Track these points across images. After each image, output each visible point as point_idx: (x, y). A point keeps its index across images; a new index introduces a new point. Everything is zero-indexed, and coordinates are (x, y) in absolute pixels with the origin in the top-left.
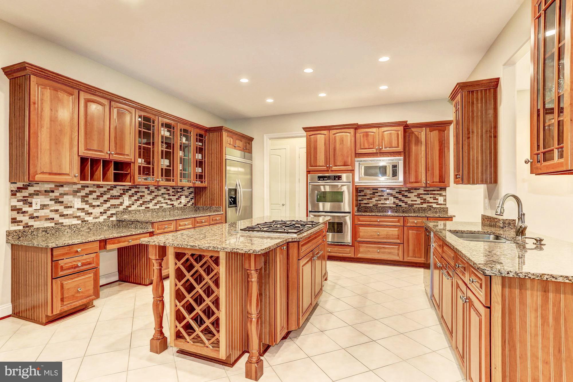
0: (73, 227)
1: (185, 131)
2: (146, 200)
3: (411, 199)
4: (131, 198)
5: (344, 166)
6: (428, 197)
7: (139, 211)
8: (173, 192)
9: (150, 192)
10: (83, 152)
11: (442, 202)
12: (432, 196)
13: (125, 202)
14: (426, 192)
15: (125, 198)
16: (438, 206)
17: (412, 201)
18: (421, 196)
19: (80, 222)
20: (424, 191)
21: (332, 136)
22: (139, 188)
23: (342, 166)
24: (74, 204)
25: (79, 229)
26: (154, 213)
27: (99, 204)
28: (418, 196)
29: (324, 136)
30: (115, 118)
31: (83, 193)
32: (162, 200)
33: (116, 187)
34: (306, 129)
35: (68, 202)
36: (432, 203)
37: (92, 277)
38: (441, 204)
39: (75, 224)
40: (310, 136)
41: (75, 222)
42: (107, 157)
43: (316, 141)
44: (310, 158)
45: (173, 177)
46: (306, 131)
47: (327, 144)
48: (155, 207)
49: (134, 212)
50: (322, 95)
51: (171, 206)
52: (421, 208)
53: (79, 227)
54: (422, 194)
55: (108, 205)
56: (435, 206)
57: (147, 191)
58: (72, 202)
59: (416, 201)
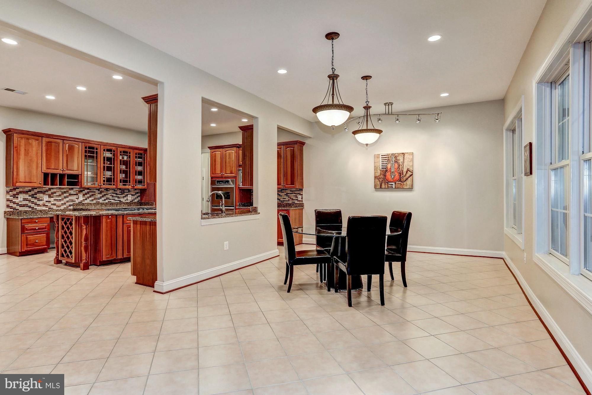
0: (43, 211)
1: (124, 152)
2: (96, 197)
3: (282, 197)
4: (84, 196)
5: (231, 173)
6: (292, 196)
7: (91, 204)
8: (120, 192)
9: (100, 192)
10: (45, 170)
11: (301, 200)
12: (295, 195)
13: (80, 198)
14: (291, 192)
15: (80, 196)
16: (298, 202)
17: (283, 198)
18: (288, 195)
19: (47, 209)
20: (290, 191)
21: (224, 153)
22: (91, 189)
23: (230, 174)
24: (44, 198)
25: (47, 213)
26: (103, 205)
27: (61, 199)
28: (287, 195)
29: (220, 152)
30: (67, 149)
31: (50, 192)
32: (111, 197)
33: (73, 189)
34: (210, 148)
35: (40, 197)
36: (294, 200)
37: (45, 236)
38: (300, 201)
39: (44, 210)
40: (212, 152)
41: (44, 208)
42: (61, 172)
43: (215, 156)
44: (212, 168)
45: (114, 182)
46: (210, 149)
47: (222, 158)
48: (104, 202)
49: (87, 204)
50: (213, 125)
51: (119, 201)
52: (288, 203)
53: (47, 211)
54: (289, 193)
55: (67, 199)
56: (296, 202)
57: (97, 192)
58: (42, 197)
59: (285, 198)
